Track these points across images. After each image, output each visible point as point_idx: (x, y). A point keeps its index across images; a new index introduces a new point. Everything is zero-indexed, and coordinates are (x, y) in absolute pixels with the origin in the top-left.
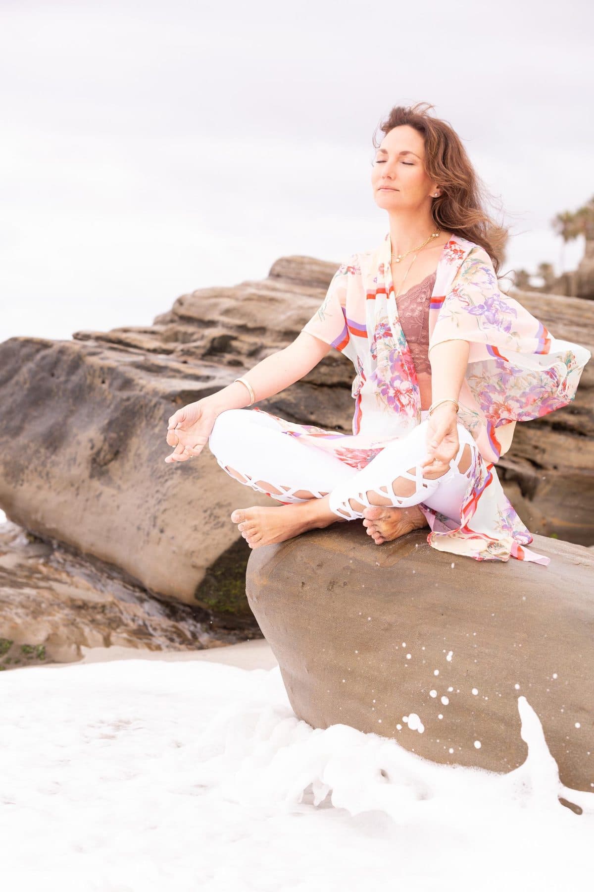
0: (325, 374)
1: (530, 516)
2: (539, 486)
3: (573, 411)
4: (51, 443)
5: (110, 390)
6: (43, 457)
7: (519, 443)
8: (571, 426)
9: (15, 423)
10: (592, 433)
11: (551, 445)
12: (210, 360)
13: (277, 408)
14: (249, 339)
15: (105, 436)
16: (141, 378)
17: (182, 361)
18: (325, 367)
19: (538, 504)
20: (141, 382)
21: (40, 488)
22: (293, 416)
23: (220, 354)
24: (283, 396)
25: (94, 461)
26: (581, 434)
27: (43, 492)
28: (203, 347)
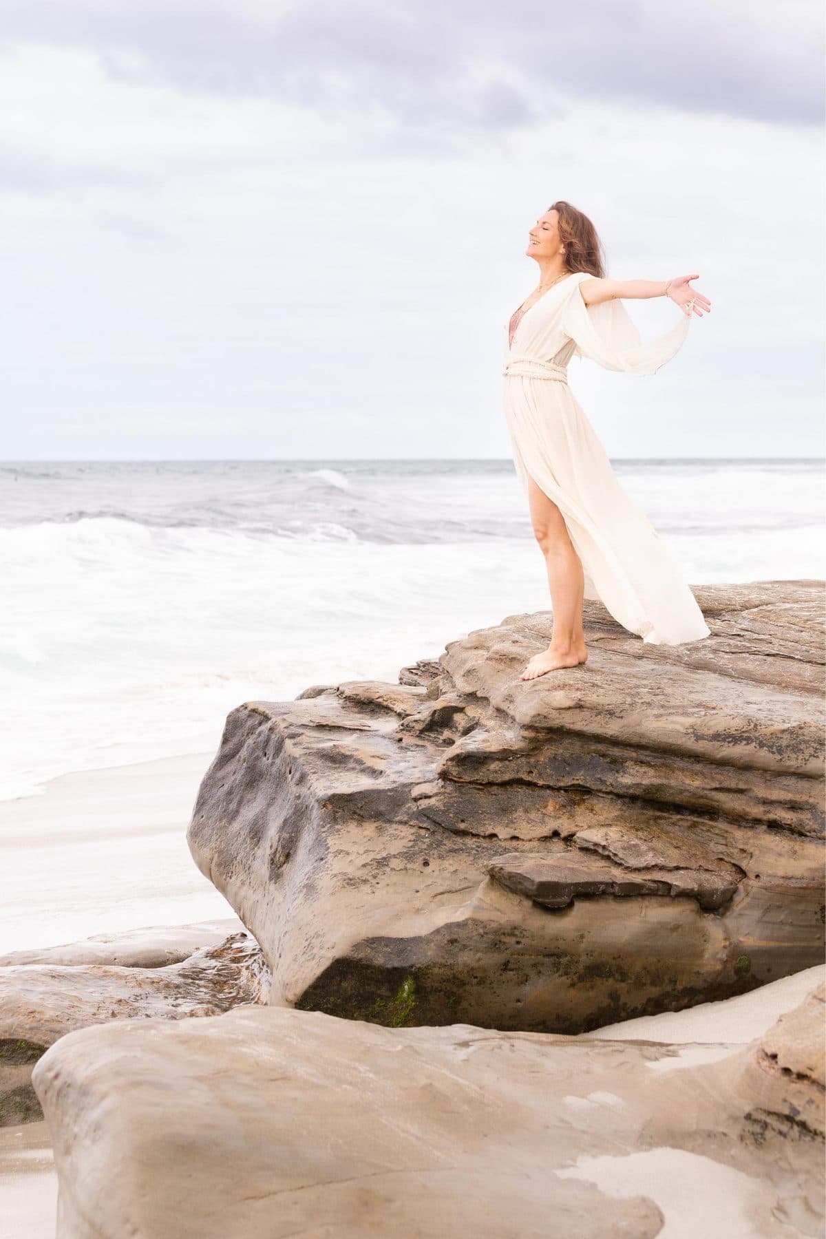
0: (496, 772)
1: (705, 938)
2: (737, 898)
3: (794, 806)
4: (256, 833)
5: (292, 783)
6: (248, 849)
7: (726, 845)
8: (788, 825)
9: (233, 806)
10: (813, 834)
11: (761, 849)
12: (427, 737)
13: (425, 815)
14: (473, 711)
15: (280, 836)
16: (314, 773)
17: (397, 739)
18: (497, 762)
19: (730, 921)
20: (312, 778)
21: (243, 883)
22: (440, 824)
23: (439, 730)
24: (433, 801)
25: (272, 861)
26: (801, 834)
27: (245, 888)
28: (424, 721)
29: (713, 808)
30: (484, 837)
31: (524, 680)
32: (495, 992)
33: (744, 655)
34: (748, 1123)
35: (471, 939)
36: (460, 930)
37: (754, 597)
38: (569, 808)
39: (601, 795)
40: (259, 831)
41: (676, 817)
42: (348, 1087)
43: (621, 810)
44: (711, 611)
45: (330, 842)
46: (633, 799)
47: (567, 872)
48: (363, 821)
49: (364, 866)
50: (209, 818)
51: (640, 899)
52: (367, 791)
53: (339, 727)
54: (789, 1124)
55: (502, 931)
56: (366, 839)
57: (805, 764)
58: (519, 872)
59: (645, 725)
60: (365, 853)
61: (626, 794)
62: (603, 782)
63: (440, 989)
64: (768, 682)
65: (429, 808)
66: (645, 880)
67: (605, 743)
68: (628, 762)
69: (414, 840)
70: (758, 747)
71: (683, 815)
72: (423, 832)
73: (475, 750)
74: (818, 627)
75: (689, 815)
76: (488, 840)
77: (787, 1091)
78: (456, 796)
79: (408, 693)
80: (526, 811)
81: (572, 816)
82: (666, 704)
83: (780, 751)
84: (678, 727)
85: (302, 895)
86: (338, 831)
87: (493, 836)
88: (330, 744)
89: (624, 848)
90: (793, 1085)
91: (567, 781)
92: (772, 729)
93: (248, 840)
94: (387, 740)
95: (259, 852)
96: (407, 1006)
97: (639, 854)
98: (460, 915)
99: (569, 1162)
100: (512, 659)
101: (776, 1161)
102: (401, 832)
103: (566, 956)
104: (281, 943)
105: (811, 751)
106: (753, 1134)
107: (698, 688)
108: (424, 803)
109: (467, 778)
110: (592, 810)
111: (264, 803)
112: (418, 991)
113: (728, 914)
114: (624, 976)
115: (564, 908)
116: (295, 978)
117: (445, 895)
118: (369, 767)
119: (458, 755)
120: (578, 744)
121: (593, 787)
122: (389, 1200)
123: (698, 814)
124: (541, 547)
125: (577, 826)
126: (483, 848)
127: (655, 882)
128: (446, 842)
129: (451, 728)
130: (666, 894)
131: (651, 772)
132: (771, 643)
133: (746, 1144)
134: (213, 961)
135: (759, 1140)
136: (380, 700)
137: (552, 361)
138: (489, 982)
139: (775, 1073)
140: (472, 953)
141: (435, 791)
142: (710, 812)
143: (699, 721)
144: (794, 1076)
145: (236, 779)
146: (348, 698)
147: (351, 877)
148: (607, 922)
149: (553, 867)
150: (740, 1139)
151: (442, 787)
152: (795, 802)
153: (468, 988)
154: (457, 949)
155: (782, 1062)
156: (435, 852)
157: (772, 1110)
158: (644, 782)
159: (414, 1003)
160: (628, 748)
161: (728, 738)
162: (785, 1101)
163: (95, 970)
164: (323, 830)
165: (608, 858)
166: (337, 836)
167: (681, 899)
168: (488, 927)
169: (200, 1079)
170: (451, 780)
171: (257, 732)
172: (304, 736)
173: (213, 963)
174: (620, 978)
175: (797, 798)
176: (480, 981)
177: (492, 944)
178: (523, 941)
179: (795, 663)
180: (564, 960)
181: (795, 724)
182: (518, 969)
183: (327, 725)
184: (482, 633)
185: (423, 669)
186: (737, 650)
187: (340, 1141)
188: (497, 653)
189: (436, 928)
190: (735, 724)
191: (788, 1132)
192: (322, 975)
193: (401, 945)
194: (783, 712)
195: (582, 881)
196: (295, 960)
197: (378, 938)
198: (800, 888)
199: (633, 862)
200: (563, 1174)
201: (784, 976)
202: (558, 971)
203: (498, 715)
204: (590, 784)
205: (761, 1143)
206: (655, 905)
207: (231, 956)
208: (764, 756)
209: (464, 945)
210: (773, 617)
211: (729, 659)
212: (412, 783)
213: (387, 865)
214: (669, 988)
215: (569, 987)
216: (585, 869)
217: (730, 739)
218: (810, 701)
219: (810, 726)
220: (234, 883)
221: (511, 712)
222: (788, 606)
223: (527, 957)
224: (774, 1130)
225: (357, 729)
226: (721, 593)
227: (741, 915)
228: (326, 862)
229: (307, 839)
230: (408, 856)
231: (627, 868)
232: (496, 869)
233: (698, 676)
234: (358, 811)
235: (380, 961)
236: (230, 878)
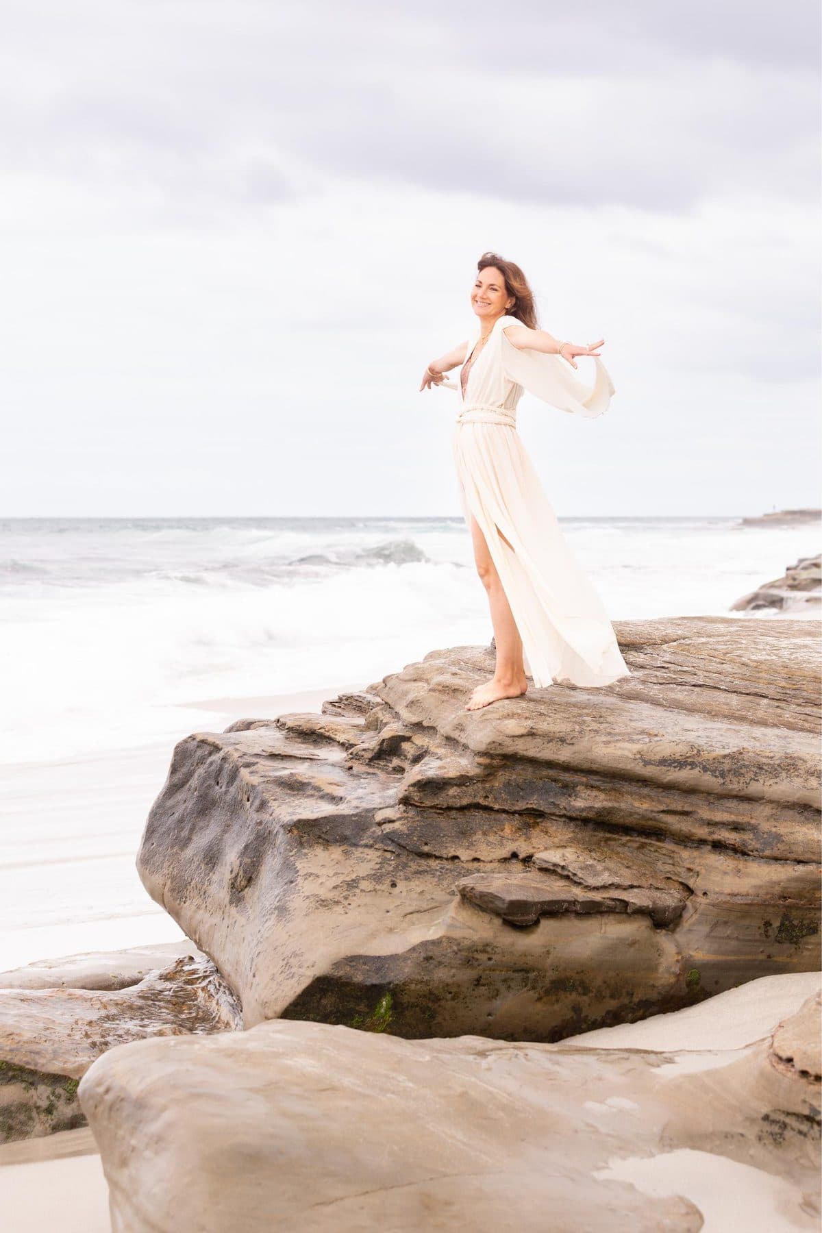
0: (454, 797)
1: (660, 952)
2: (686, 915)
3: (736, 827)
4: (212, 858)
5: (251, 810)
6: (203, 875)
7: (673, 865)
8: (732, 845)
9: (185, 833)
10: (755, 853)
11: (707, 868)
12: (376, 765)
13: (390, 839)
14: (420, 740)
15: (241, 861)
16: (275, 800)
17: (347, 767)
18: (455, 788)
19: (680, 936)
20: (273, 805)
21: (198, 907)
22: (405, 848)
23: (387, 758)
24: (397, 825)
25: (233, 885)
26: (744, 854)
27: (201, 912)
28: (373, 750)
29: (661, 829)
30: (447, 859)
31: (469, 710)
32: (468, 1007)
33: (671, 686)
34: (766, 1123)
35: (445, 956)
36: (435, 948)
37: (671, 631)
38: (525, 831)
39: (554, 818)
40: (214, 857)
41: (625, 839)
42: (393, 1096)
43: (573, 832)
44: (634, 644)
45: (299, 865)
46: (585, 821)
47: (532, 891)
48: (328, 845)
49: (335, 888)
50: (159, 845)
51: (599, 916)
52: (333, 816)
53: (290, 757)
54: (809, 1124)
55: (475, 948)
56: (333, 863)
57: (747, 787)
58: (490, 891)
59: (596, 750)
60: (334, 875)
61: (579, 817)
62: (556, 806)
63: (416, 1004)
64: (698, 711)
65: (394, 832)
66: (604, 898)
67: (556, 769)
68: (579, 787)
69: (380, 863)
70: (702, 771)
71: (632, 836)
72: (388, 855)
73: (435, 777)
74: (738, 659)
75: (638, 836)
76: (450, 862)
77: (806, 1092)
78: (418, 821)
79: (347, 724)
80: (485, 834)
81: (528, 838)
82: (612, 731)
83: (723, 775)
84: (626, 753)
85: (273, 916)
86: (306, 854)
87: (455, 858)
88: (287, 772)
89: (581, 868)
90: (811, 1087)
91: (521, 806)
92: (714, 754)
93: (203, 866)
94: (337, 768)
95: (215, 877)
96: (385, 1021)
97: (596, 874)
98: (433, 933)
99: (602, 1164)
100: (455, 690)
101: (797, 1159)
102: (368, 855)
103: (534, 971)
104: (254, 964)
105: (751, 774)
106: (772, 1134)
107: (636, 717)
108: (388, 828)
109: (428, 803)
110: (547, 832)
111: (219, 830)
112: (396, 1007)
113: (678, 929)
114: (586, 990)
115: (530, 925)
116: (274, 997)
117: (414, 915)
118: (328, 794)
119: (419, 781)
120: (530, 770)
121: (547, 811)
122: (448, 1204)
123: (646, 835)
124: (483, 583)
125: (534, 847)
126: (447, 870)
127: (613, 900)
128: (411, 864)
129: (399, 756)
130: (622, 911)
131: (602, 796)
132: (695, 675)
133: (765, 1144)
134: (167, 983)
135: (778, 1139)
136: (322, 731)
137: (503, 407)
138: (462, 996)
139: (792, 1074)
140: (446, 969)
141: (398, 816)
142: (656, 833)
143: (645, 747)
144: (812, 1078)
145: (187, 807)
146: (290, 729)
147: (323, 899)
148: (570, 939)
149: (521, 887)
150: (758, 1138)
151: (404, 811)
152: (738, 823)
153: (442, 1003)
154: (432, 966)
155: (799, 1065)
156: (402, 874)
157: (791, 1110)
158: (596, 806)
159: (391, 1019)
160: (578, 774)
161: (673, 763)
162: (804, 1101)
163: (60, 993)
164: (291, 854)
165: (567, 877)
166: (306, 860)
167: (636, 916)
168: (462, 944)
169: (252, 1090)
170: (412, 805)
171: (208, 762)
172: (259, 765)
173: (168, 985)
174: (582, 992)
175: (740, 819)
176: (454, 996)
177: (465, 961)
178: (494, 957)
179: (721, 693)
180: (532, 975)
181: (735, 750)
182: (489, 984)
183: (279, 755)
184: (419, 666)
185: (346, 702)
186: (664, 681)
187: (396, 1148)
188: (439, 685)
189: (412, 946)
190: (680, 750)
191: (809, 1131)
192: (302, 993)
193: (379, 962)
194: (721, 739)
195: (547, 899)
196: (273, 979)
197: (357, 956)
198: (746, 904)
199: (592, 881)
200: (601, 1175)
201: (730, 989)
202: (526, 986)
203: (447, 743)
204: (543, 807)
205: (780, 1143)
206: (613, 922)
207: (183, 978)
208: (708, 780)
209: (439, 962)
210: (692, 650)
211: (659, 690)
212: (375, 808)
213: (357, 887)
214: (626, 1001)
215: (536, 1001)
216: (548, 888)
217: (676, 764)
218: (742, 728)
219: (748, 752)
220: (188, 908)
221: (463, 741)
222: (704, 640)
223: (498, 972)
224: (793, 1129)
225: (308, 758)
226: (639, 628)
227: (690, 931)
228: (296, 885)
229: (271, 863)
230: (377, 878)
231: (586, 887)
232: (468, 889)
233: (632, 706)
234: (323, 836)
235: (359, 978)
236: (185, 903)
